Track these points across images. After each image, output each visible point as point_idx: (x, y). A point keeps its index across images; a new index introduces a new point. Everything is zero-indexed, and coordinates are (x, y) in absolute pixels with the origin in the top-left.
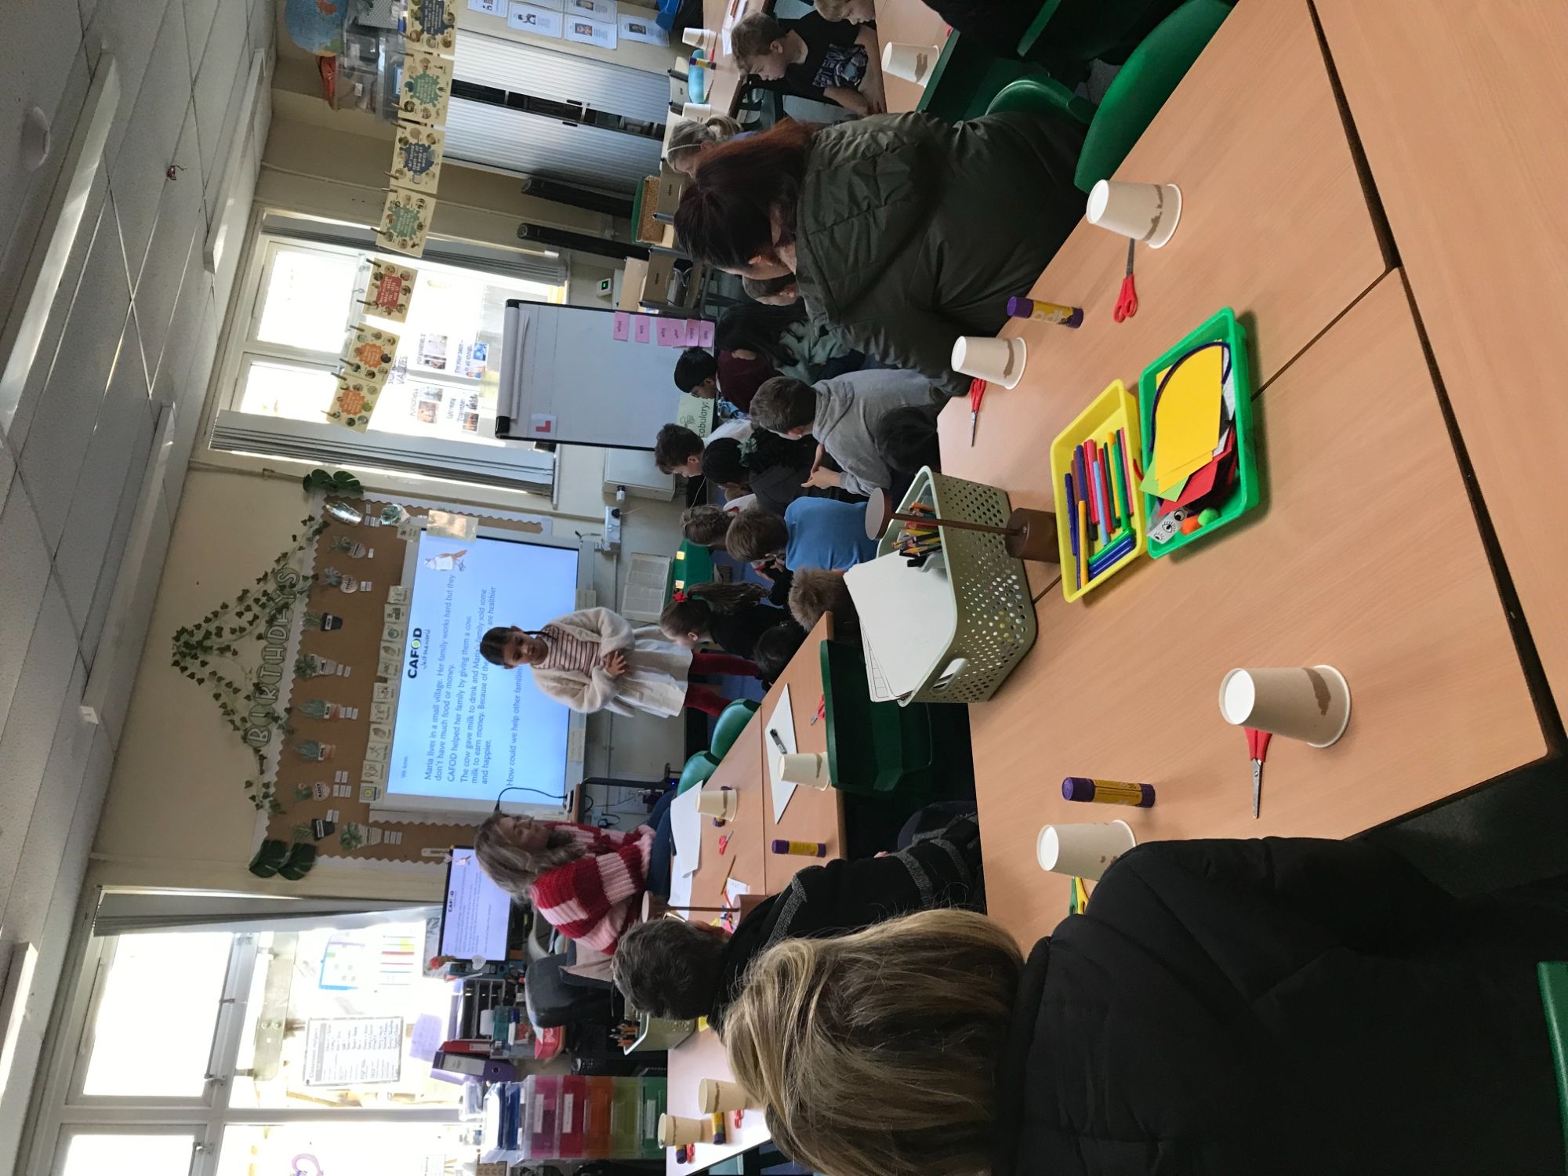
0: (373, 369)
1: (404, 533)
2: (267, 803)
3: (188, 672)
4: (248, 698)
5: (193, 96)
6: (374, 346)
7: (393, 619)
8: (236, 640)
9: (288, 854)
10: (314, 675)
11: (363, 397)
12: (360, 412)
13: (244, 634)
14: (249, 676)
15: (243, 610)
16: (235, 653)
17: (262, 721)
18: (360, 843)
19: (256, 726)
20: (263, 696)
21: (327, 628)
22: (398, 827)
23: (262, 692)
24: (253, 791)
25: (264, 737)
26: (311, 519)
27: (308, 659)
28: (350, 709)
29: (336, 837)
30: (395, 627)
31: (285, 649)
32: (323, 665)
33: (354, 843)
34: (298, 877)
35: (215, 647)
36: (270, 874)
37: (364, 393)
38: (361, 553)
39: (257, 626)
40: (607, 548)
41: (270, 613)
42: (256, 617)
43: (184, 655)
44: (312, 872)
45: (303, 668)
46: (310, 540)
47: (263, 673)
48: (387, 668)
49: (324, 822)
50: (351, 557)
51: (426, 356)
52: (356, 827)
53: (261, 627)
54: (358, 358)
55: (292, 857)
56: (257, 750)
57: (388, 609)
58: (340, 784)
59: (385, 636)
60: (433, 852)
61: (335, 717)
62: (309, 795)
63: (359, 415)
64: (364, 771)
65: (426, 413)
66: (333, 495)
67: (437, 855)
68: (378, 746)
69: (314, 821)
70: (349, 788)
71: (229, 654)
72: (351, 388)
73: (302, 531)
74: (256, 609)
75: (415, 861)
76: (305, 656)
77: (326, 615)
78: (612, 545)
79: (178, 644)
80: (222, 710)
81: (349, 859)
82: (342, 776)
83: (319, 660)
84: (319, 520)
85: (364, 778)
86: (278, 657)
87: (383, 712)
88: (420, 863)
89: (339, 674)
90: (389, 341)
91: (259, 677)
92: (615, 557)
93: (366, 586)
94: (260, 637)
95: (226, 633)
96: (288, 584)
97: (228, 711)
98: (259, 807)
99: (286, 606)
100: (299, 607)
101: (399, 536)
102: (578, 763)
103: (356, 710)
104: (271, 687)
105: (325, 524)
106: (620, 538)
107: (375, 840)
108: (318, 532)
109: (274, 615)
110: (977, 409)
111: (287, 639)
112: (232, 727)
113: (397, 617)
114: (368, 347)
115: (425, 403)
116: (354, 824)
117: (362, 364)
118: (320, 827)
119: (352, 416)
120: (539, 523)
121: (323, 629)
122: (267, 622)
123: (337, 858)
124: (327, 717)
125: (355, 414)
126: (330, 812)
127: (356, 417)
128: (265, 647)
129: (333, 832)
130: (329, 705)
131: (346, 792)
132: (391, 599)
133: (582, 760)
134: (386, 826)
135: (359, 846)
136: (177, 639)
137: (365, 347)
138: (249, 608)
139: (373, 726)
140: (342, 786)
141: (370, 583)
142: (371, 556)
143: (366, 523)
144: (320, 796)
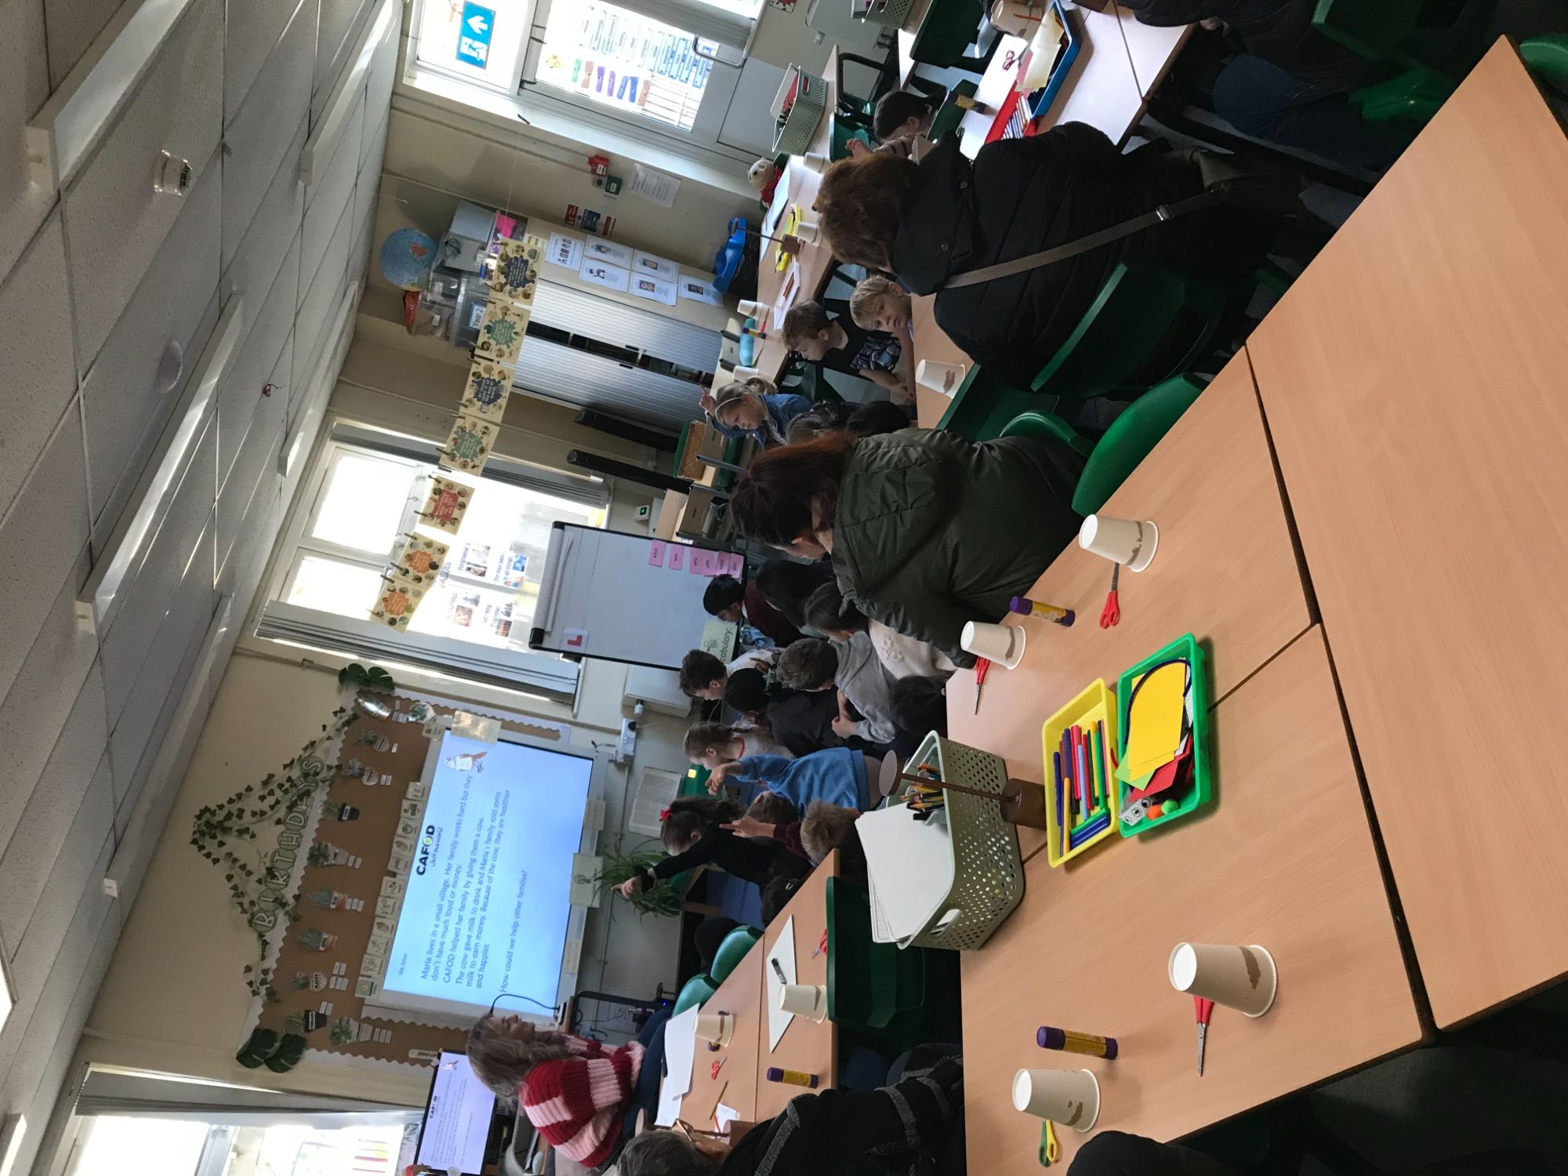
0: (420, 574)
1: (429, 731)
2: (263, 991)
3: (204, 852)
4: (259, 881)
5: (294, 325)
6: (425, 553)
7: (409, 814)
8: (255, 823)
9: (277, 1045)
10: (325, 863)
11: (408, 600)
12: (402, 613)
13: (264, 817)
14: (265, 860)
15: (266, 794)
16: (253, 836)
17: (270, 906)
18: (350, 1038)
19: (265, 912)
20: (274, 881)
21: (345, 818)
22: (389, 1025)
23: (274, 877)
24: (251, 976)
25: (270, 922)
26: (342, 710)
27: (323, 847)
28: (356, 901)
29: (326, 1031)
30: (410, 823)
31: (301, 836)
32: (336, 854)
33: (343, 1038)
34: (284, 1069)
35: (235, 829)
36: (256, 1065)
37: (409, 595)
38: (386, 748)
39: (278, 811)
40: (620, 759)
41: (293, 797)
42: (278, 802)
43: (203, 834)
44: (300, 1064)
45: (317, 856)
46: (338, 730)
47: (277, 857)
48: (397, 862)
49: (317, 1014)
50: (375, 751)
51: (469, 563)
52: (348, 1022)
53: (281, 812)
54: (408, 564)
55: (281, 1046)
56: (261, 935)
57: (406, 804)
58: (338, 976)
59: (400, 831)
60: (419, 1054)
61: (341, 907)
62: (305, 985)
63: (401, 616)
64: (363, 965)
65: (462, 617)
66: (365, 689)
67: (424, 1057)
68: (380, 940)
69: (307, 1012)
70: (346, 981)
71: (247, 837)
72: (398, 591)
73: (332, 721)
74: (279, 794)
75: (401, 1061)
76: (320, 845)
77: (345, 805)
78: (626, 757)
79: (199, 822)
80: (233, 892)
81: (337, 1054)
82: (340, 968)
83: (332, 849)
84: (350, 712)
85: (362, 972)
86: (294, 843)
87: (389, 906)
88: (406, 1064)
89: (350, 864)
90: (439, 550)
91: (272, 861)
92: (627, 769)
93: (387, 780)
94: (279, 822)
95: (247, 815)
96: (312, 772)
97: (238, 893)
98: (255, 993)
99: (308, 793)
100: (320, 796)
101: (424, 734)
102: (572, 974)
103: (362, 903)
104: (283, 873)
105: (355, 717)
106: (634, 751)
107: (365, 1036)
108: (347, 723)
109: (295, 801)
110: (981, 682)
111: (304, 827)
112: (240, 910)
113: (413, 814)
114: (418, 555)
115: (463, 608)
116: (346, 1018)
117: (411, 569)
118: (312, 1019)
119: (394, 616)
120: (558, 731)
121: (340, 819)
122: (287, 807)
123: (325, 1052)
124: (333, 907)
125: (398, 614)
126: (324, 1004)
127: (398, 618)
128: (282, 833)
129: (325, 1025)
130: (336, 895)
131: (342, 984)
132: (410, 795)
133: (576, 972)
134: (377, 1023)
135: (348, 1041)
136: (199, 817)
137: (415, 554)
138: (271, 793)
139: (378, 920)
140: (339, 978)
141: (390, 777)
142: (394, 751)
143: (394, 719)
144: (316, 987)
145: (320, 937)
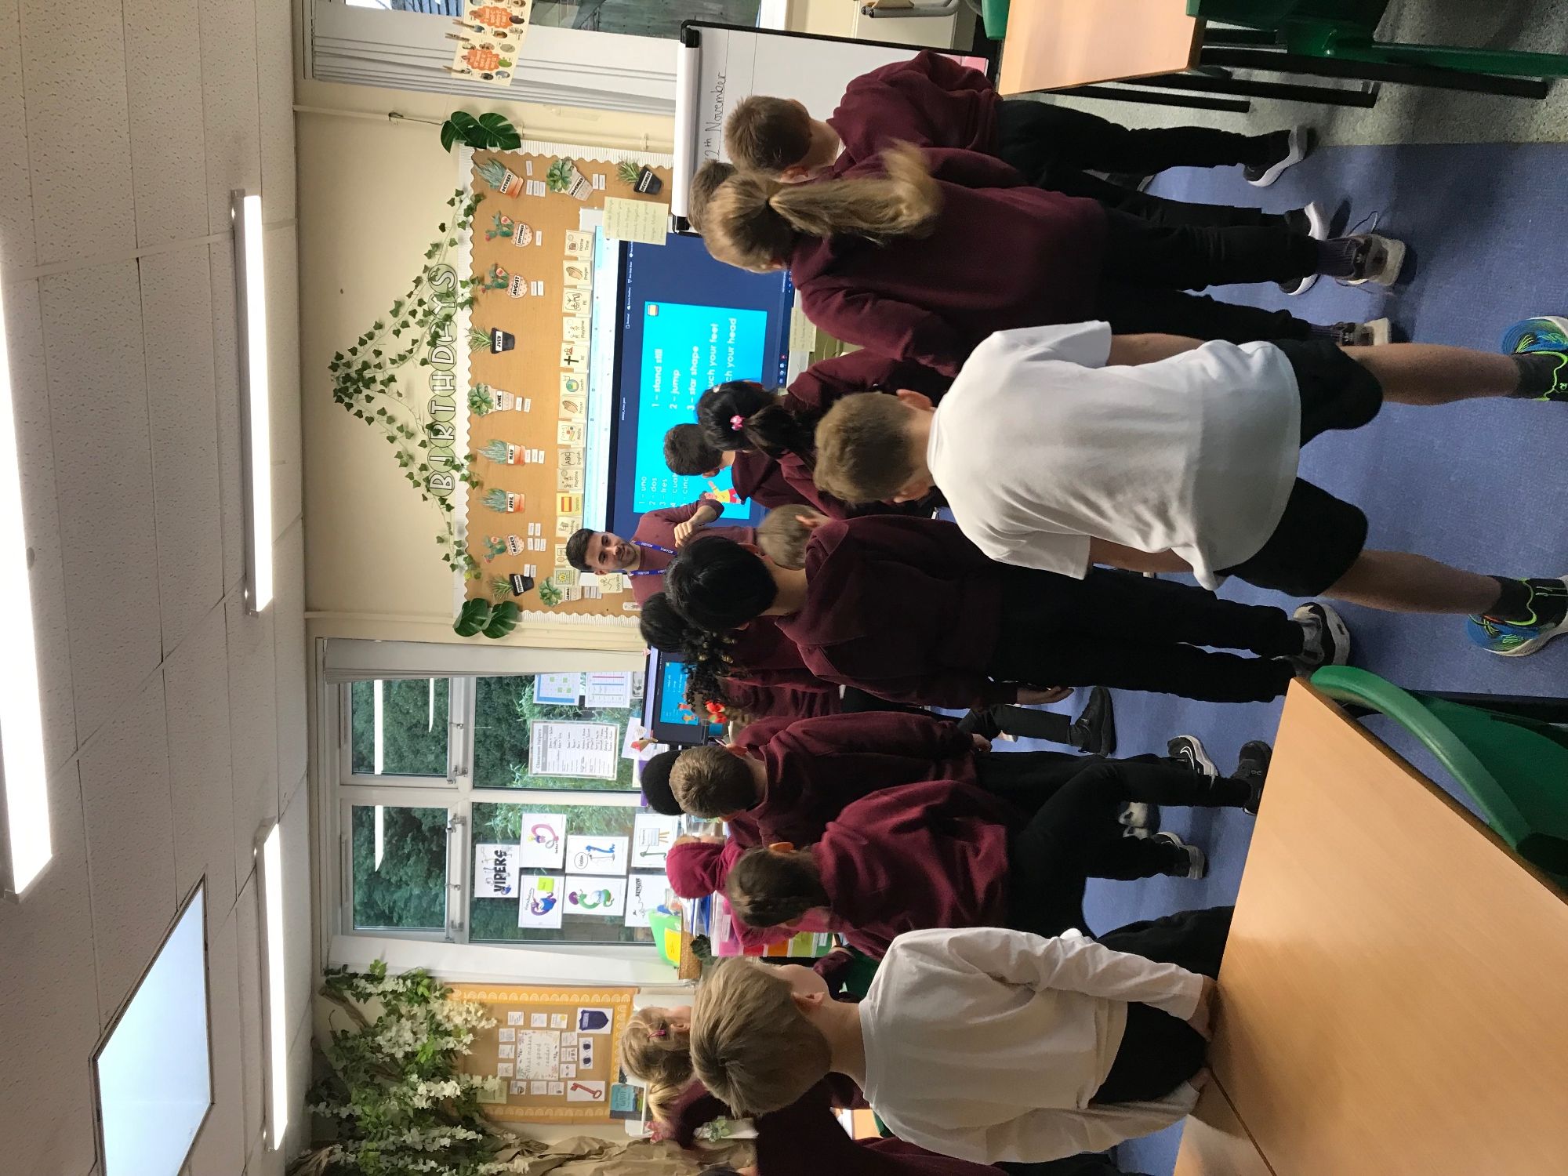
0: (501, 30)
3: (354, 410)
4: (424, 442)
6: (496, 8)
9: (492, 612)
10: (490, 411)
11: (497, 55)
12: (496, 68)
14: (423, 415)
15: (400, 328)
17: (443, 468)
18: (560, 598)
19: (439, 474)
20: (439, 437)
21: (498, 348)
23: (437, 432)
24: (446, 549)
26: (460, 193)
27: (482, 390)
29: (535, 592)
31: (455, 378)
32: (499, 398)
33: (554, 598)
34: (504, 634)
35: (378, 379)
36: (476, 634)
37: (497, 50)
38: (527, 238)
41: (431, 327)
44: (516, 629)
46: (462, 225)
47: (435, 408)
49: (522, 577)
50: (514, 246)
54: (478, 21)
55: (495, 615)
56: (443, 500)
61: (519, 462)
62: (503, 550)
69: (512, 576)
72: (478, 47)
73: (450, 214)
75: (616, 615)
76: (478, 387)
77: (494, 330)
79: (337, 375)
81: (551, 614)
82: (536, 528)
83: (493, 394)
84: (470, 194)
85: (558, 531)
86: (448, 387)
88: (623, 617)
89: (519, 408)
91: (431, 415)
93: (537, 287)
94: (424, 362)
95: (386, 362)
96: (445, 290)
98: (454, 567)
99: (448, 318)
103: (542, 453)
104: (447, 425)
105: (478, 198)
107: (576, 595)
108: (470, 211)
109: (436, 333)
111: (454, 364)
114: (488, 10)
116: (552, 579)
117: (485, 26)
121: (494, 351)
122: (430, 341)
123: (539, 613)
124: (511, 461)
125: (491, 69)
126: (527, 566)
127: (493, 73)
128: (432, 375)
129: (533, 587)
130: (511, 447)
135: (559, 601)
136: (334, 369)
138: (405, 325)
140: (536, 540)
141: (541, 283)
142: (539, 243)
143: (529, 192)
144: (515, 550)
145: (505, 497)
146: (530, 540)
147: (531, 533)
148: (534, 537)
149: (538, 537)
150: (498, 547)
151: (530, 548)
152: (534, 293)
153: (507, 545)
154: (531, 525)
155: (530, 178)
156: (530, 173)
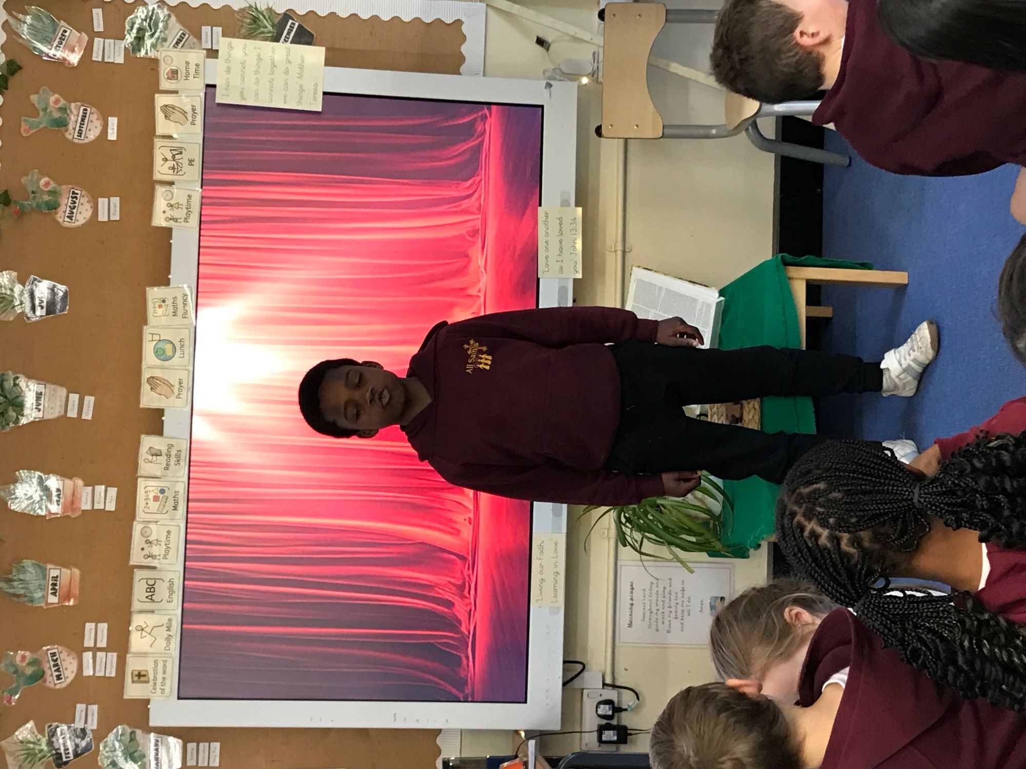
21: (40, 312)
27: (8, 385)
28: (101, 490)
32: (38, 397)
33: (131, 767)
49: (72, 728)
50: (71, 143)
52: (132, 736)
59: (149, 356)
61: (71, 508)
62: (39, 676)
77: (33, 282)
82: (96, 633)
83: (30, 387)
89: (73, 414)
93: (109, 207)
105: (13, 66)
107: (171, 761)
121: (31, 315)
126: (81, 707)
129: (90, 748)
131: (106, 666)
140: (99, 654)
141: (116, 201)
142: (112, 135)
143: (97, 57)
144: (59, 677)
145: (44, 577)
146: (88, 656)
147: (89, 642)
148: (95, 650)
149: (101, 650)
150: (29, 671)
151: (88, 672)
152: (103, 217)
153: (46, 667)
154: (90, 626)
155: (99, 34)
156: (99, 26)
